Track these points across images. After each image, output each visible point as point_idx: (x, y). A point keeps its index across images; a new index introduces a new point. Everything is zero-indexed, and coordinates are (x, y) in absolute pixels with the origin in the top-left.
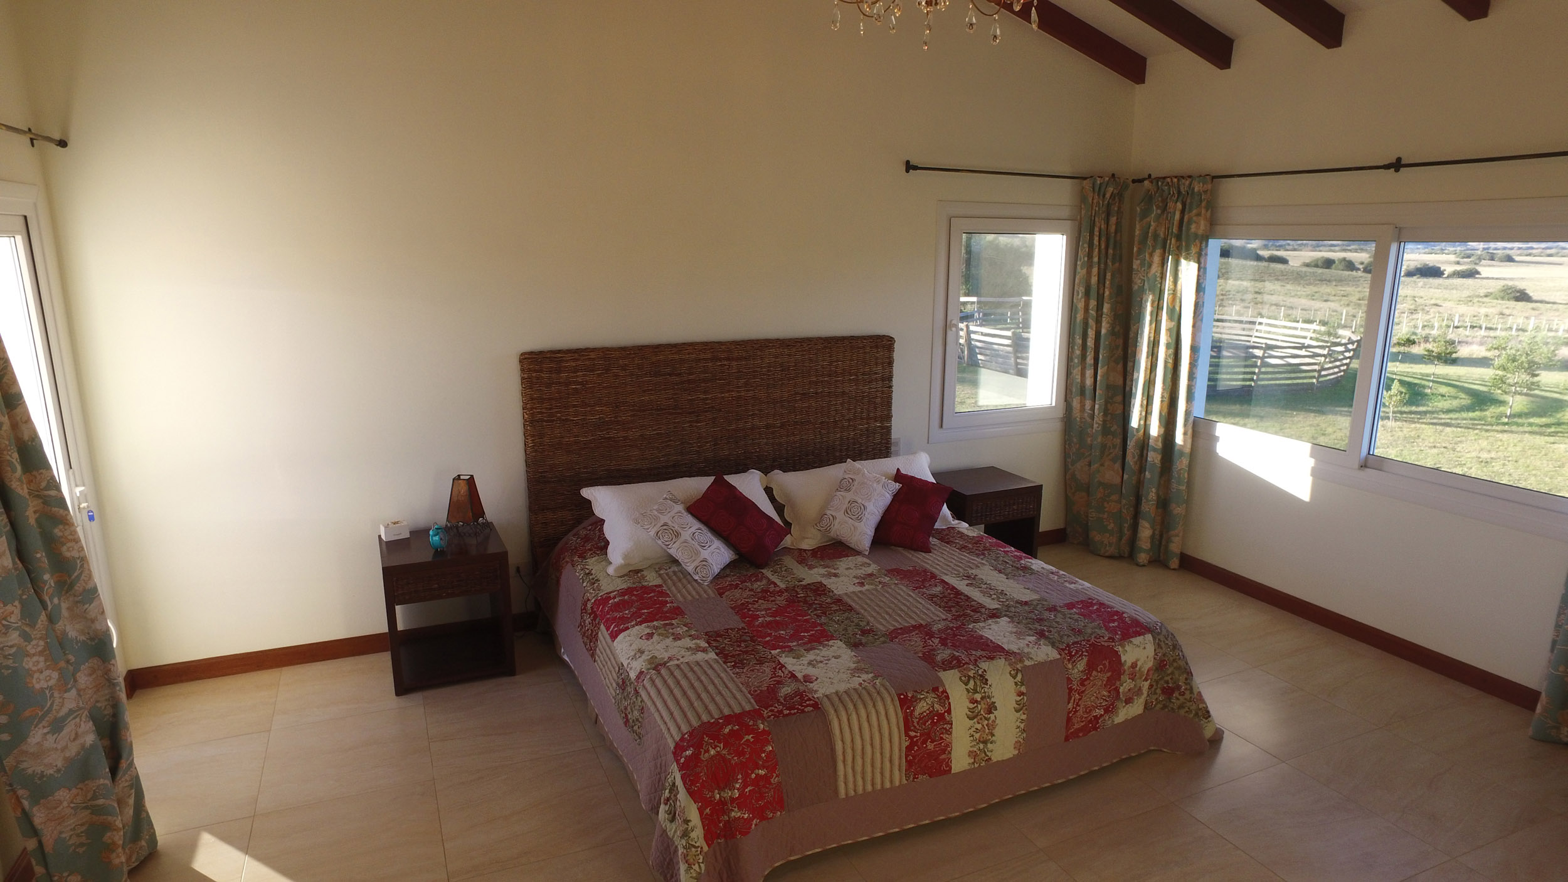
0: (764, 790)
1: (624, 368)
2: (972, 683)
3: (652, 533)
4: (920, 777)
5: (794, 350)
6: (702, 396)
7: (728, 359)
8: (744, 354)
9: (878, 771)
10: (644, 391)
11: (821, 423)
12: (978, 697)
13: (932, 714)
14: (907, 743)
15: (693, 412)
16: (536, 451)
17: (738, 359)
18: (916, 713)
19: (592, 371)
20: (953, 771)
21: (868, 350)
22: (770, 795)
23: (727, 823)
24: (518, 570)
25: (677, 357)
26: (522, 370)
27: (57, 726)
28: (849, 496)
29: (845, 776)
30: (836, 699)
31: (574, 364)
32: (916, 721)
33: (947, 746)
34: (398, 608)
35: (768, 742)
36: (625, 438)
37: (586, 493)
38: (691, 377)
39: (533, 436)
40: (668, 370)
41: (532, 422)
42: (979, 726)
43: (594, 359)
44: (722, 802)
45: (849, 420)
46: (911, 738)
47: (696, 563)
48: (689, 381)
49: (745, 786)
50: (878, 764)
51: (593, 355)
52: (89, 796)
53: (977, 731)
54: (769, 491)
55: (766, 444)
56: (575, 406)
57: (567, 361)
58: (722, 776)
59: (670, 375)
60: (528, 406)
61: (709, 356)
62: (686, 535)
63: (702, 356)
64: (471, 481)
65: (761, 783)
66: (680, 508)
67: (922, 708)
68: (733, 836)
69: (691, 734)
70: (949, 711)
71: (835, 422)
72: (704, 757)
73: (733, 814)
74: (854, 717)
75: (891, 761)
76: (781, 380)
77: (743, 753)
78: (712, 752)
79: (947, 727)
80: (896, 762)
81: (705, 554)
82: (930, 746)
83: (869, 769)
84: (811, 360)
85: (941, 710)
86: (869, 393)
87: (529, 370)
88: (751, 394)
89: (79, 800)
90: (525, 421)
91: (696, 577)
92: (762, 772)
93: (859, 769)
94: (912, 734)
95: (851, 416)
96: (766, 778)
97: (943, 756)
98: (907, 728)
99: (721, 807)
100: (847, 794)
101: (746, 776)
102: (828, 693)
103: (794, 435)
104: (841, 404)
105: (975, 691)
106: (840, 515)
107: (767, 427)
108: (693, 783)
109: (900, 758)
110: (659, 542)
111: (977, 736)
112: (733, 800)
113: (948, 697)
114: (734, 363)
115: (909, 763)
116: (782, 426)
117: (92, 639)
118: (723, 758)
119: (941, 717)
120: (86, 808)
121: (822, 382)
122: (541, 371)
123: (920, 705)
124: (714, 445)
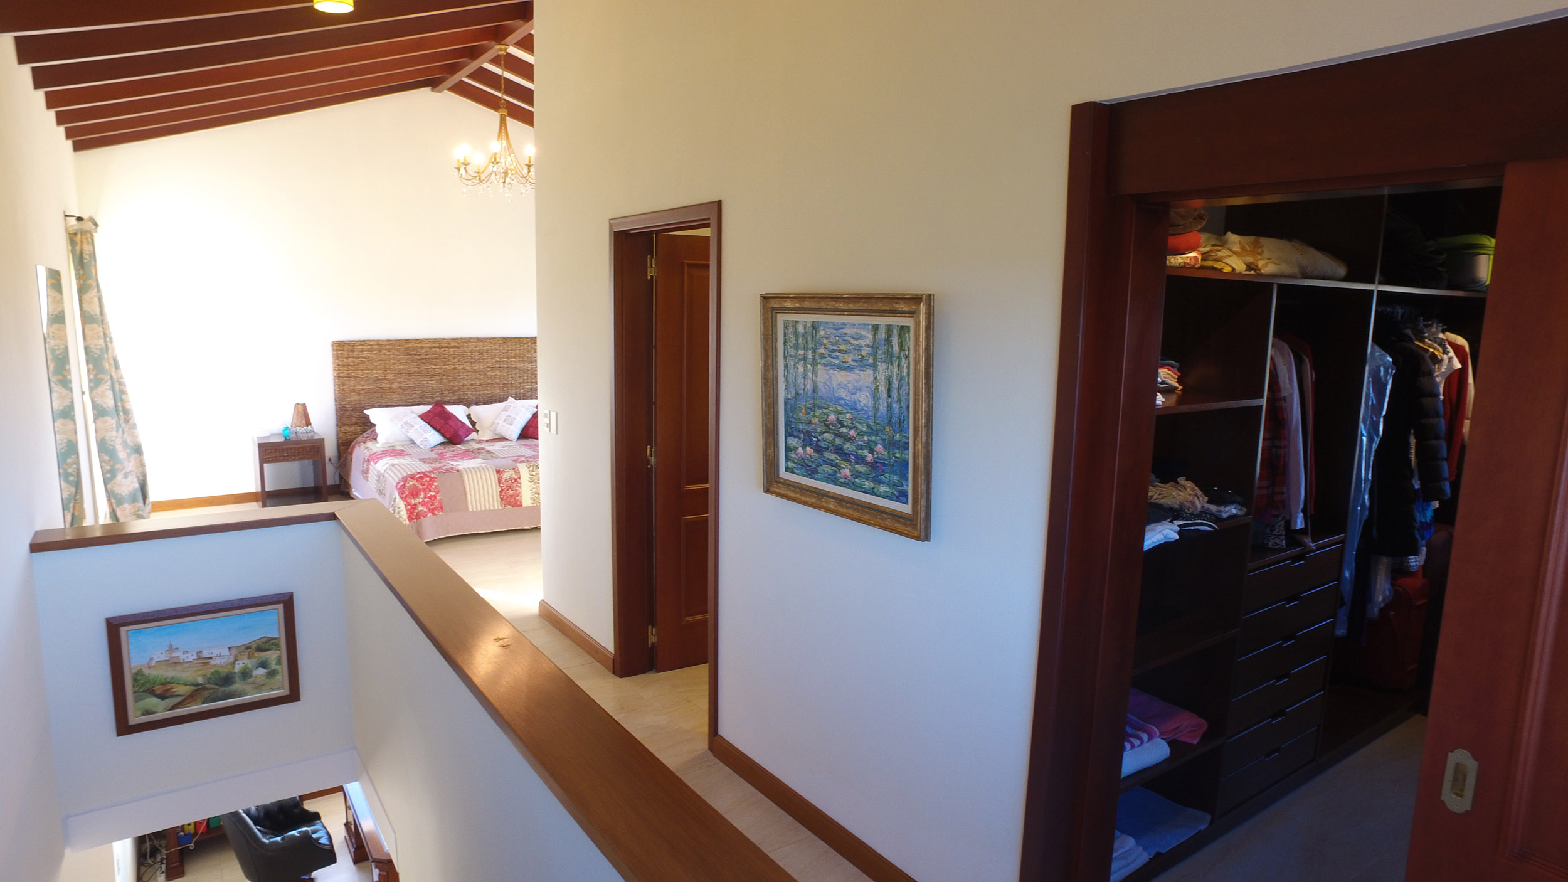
0: (434, 501)
1: (389, 350)
2: (532, 468)
3: (400, 425)
4: (508, 506)
5: (486, 343)
6: (434, 367)
7: (447, 347)
8: (457, 345)
9: (487, 501)
10: (401, 363)
11: (504, 384)
12: (534, 473)
13: (511, 478)
14: (500, 489)
15: (429, 375)
16: (340, 393)
17: (454, 347)
18: (504, 477)
19: (372, 351)
20: (524, 506)
21: (530, 344)
22: (436, 504)
23: (417, 513)
24: (330, 460)
25: (419, 345)
26: (333, 350)
27: (126, 476)
28: (507, 413)
29: (471, 500)
30: (468, 470)
31: (361, 347)
32: (503, 480)
33: (519, 493)
34: (265, 465)
35: (435, 481)
36: (390, 388)
37: (366, 412)
38: (427, 356)
39: (339, 385)
40: (414, 352)
41: (338, 377)
42: (535, 486)
43: (372, 345)
44: (415, 505)
45: (520, 383)
46: (502, 487)
47: (422, 439)
48: (426, 359)
49: (425, 497)
50: (487, 498)
51: (372, 343)
52: (137, 509)
53: (534, 488)
54: (469, 416)
55: (471, 394)
56: (362, 370)
57: (357, 346)
58: (414, 494)
59: (415, 355)
60: (336, 369)
61: (437, 345)
62: (417, 427)
63: (433, 345)
64: (304, 405)
65: (433, 499)
66: (416, 416)
67: (506, 475)
68: (420, 518)
69: (403, 478)
70: (520, 478)
71: (512, 384)
72: (407, 485)
73: (419, 509)
74: (475, 476)
75: (493, 497)
76: (479, 359)
77: (424, 485)
78: (411, 483)
79: (519, 485)
80: (495, 498)
81: (426, 435)
82: (511, 492)
83: (482, 499)
84: (496, 349)
85: (516, 477)
86: (532, 368)
87: (337, 350)
88: (461, 366)
89: (132, 510)
90: (335, 377)
91: (421, 447)
92: (433, 494)
93: (478, 499)
94: (502, 485)
95: (521, 381)
96: (435, 497)
97: (517, 498)
98: (499, 483)
99: (414, 507)
100: (472, 509)
101: (426, 494)
102: (465, 467)
103: (487, 390)
104: (515, 374)
105: (533, 471)
106: (501, 423)
107: (472, 385)
108: (402, 494)
109: (497, 496)
110: (403, 430)
111: (534, 490)
112: (419, 503)
113: (519, 472)
114: (451, 350)
115: (502, 499)
116: (481, 385)
117: (135, 445)
118: (416, 486)
119: (516, 480)
120: (135, 514)
121: (503, 361)
122: (343, 350)
123: (506, 474)
124: (442, 394)
